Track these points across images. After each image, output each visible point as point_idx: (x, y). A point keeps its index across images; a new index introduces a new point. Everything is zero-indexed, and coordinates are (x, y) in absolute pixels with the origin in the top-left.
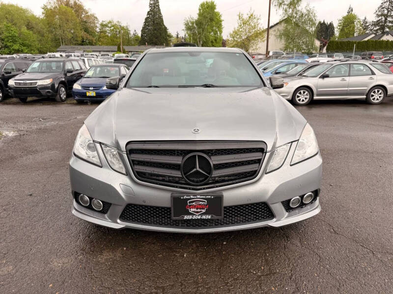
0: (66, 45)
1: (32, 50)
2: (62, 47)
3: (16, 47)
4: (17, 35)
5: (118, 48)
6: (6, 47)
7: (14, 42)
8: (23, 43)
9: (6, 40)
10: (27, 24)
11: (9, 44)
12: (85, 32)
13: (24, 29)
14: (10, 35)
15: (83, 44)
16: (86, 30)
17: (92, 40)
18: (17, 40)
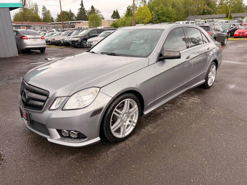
0: (193, 15)
1: (171, 20)
2: (190, 17)
3: (164, 19)
4: (165, 11)
5: (226, 15)
6: (159, 19)
7: (163, 16)
8: (168, 16)
9: (160, 15)
10: (172, 4)
11: (161, 17)
12: (208, 5)
13: (170, 8)
14: (162, 12)
15: (204, 14)
16: (208, 4)
17: (211, 11)
18: (165, 14)
